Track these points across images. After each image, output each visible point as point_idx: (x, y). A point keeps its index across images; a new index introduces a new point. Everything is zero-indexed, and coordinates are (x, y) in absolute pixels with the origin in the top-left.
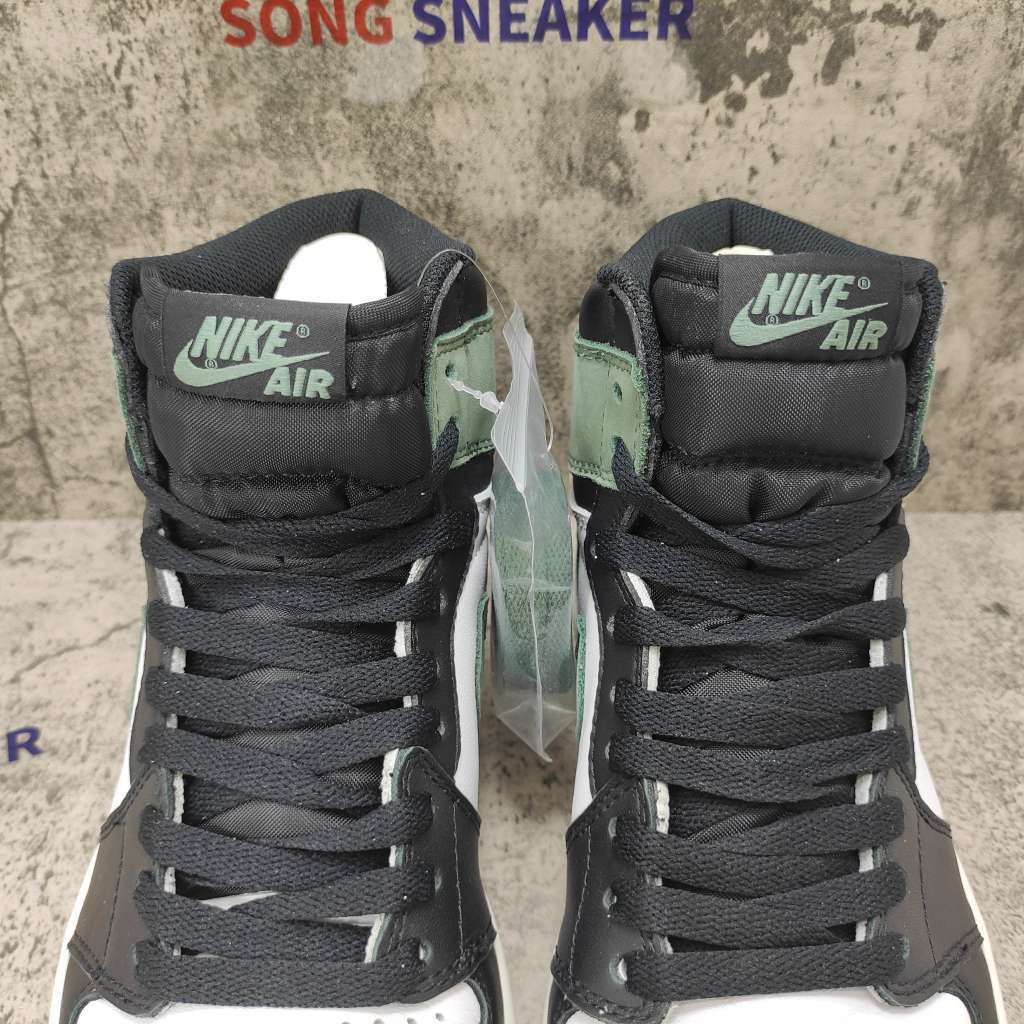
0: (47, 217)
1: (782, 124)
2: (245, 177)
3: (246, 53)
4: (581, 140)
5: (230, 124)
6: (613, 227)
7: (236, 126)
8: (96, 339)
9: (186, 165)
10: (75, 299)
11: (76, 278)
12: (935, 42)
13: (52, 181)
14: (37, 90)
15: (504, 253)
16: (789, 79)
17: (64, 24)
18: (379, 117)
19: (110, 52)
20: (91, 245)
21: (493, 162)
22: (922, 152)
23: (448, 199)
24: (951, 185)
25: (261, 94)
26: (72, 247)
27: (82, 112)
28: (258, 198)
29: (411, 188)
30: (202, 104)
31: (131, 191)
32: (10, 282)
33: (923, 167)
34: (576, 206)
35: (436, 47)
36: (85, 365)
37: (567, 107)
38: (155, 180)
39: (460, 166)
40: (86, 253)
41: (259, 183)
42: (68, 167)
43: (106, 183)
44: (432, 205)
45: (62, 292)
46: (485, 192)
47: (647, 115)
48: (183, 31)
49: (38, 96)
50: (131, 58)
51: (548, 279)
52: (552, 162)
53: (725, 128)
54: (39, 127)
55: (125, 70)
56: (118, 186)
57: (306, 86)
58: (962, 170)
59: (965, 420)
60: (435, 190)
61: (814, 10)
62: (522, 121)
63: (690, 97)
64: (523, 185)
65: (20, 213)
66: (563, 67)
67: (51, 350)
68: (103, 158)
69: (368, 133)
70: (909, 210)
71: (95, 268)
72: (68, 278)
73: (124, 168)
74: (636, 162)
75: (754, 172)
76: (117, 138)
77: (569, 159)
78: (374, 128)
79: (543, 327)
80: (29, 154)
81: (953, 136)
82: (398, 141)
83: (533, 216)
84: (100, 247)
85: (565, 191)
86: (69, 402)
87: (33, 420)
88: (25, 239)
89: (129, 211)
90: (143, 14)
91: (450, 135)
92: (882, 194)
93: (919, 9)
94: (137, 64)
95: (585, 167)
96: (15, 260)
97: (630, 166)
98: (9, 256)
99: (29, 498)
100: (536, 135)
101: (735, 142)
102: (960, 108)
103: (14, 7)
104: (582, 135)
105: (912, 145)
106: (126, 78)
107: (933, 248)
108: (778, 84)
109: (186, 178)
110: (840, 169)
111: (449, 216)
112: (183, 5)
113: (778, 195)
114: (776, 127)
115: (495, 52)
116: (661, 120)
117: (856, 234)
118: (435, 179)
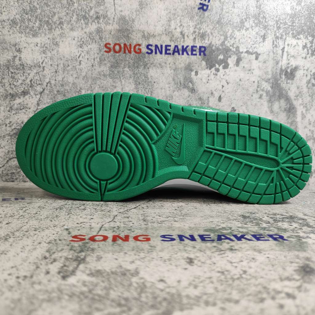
0: (53, 91)
2: (103, 83)
3: (108, 54)
5: (102, 70)
7: (104, 71)
9: (90, 79)
12: (259, 59)
13: (57, 82)
16: (228, 66)
17: (70, 46)
18: (137, 70)
19: (78, 53)
21: (162, 82)
22: (261, 83)
23: (151, 90)
24: (269, 91)
25: (111, 64)
27: (69, 66)
28: (106, 88)
29: (143, 87)
30: (97, 65)
31: (75, 85)
33: (262, 86)
34: (182, 93)
35: (151, 55)
37: (179, 70)
38: (82, 83)
39: (155, 82)
41: (107, 84)
42: (62, 78)
43: (70, 83)
44: (147, 92)
46: (160, 89)
47: (198, 72)
48: (95, 49)
49: (59, 61)
50: (83, 54)
52: (176, 82)
53: (215, 76)
54: (57, 69)
55: (81, 57)
56: (73, 84)
57: (121, 62)
58: (271, 87)
60: (148, 88)
61: (231, 51)
62: (169, 72)
63: (207, 68)
64: (169, 87)
66: (178, 61)
68: (71, 77)
70: (261, 97)
73: (75, 79)
74: (196, 83)
75: (223, 86)
76: (76, 71)
77: (180, 81)
78: (135, 72)
80: (53, 75)
81: (267, 79)
82: (141, 75)
83: (171, 95)
85: (179, 89)
88: (46, 96)
90: (87, 45)
91: (153, 74)
92: (254, 93)
93: (254, 51)
94: (84, 56)
95: (184, 84)
97: (194, 84)
98: (41, 100)
100: (172, 75)
101: (218, 79)
102: (267, 73)
103: (59, 42)
104: (183, 76)
105: (258, 81)
106: (81, 59)
107: (268, 107)
108: (226, 67)
109: (90, 83)
110: (243, 86)
111: (151, 94)
112: (97, 44)
113: (229, 92)
114: (227, 76)
115: (164, 57)
116: (200, 73)
117: (249, 103)
118: (149, 85)
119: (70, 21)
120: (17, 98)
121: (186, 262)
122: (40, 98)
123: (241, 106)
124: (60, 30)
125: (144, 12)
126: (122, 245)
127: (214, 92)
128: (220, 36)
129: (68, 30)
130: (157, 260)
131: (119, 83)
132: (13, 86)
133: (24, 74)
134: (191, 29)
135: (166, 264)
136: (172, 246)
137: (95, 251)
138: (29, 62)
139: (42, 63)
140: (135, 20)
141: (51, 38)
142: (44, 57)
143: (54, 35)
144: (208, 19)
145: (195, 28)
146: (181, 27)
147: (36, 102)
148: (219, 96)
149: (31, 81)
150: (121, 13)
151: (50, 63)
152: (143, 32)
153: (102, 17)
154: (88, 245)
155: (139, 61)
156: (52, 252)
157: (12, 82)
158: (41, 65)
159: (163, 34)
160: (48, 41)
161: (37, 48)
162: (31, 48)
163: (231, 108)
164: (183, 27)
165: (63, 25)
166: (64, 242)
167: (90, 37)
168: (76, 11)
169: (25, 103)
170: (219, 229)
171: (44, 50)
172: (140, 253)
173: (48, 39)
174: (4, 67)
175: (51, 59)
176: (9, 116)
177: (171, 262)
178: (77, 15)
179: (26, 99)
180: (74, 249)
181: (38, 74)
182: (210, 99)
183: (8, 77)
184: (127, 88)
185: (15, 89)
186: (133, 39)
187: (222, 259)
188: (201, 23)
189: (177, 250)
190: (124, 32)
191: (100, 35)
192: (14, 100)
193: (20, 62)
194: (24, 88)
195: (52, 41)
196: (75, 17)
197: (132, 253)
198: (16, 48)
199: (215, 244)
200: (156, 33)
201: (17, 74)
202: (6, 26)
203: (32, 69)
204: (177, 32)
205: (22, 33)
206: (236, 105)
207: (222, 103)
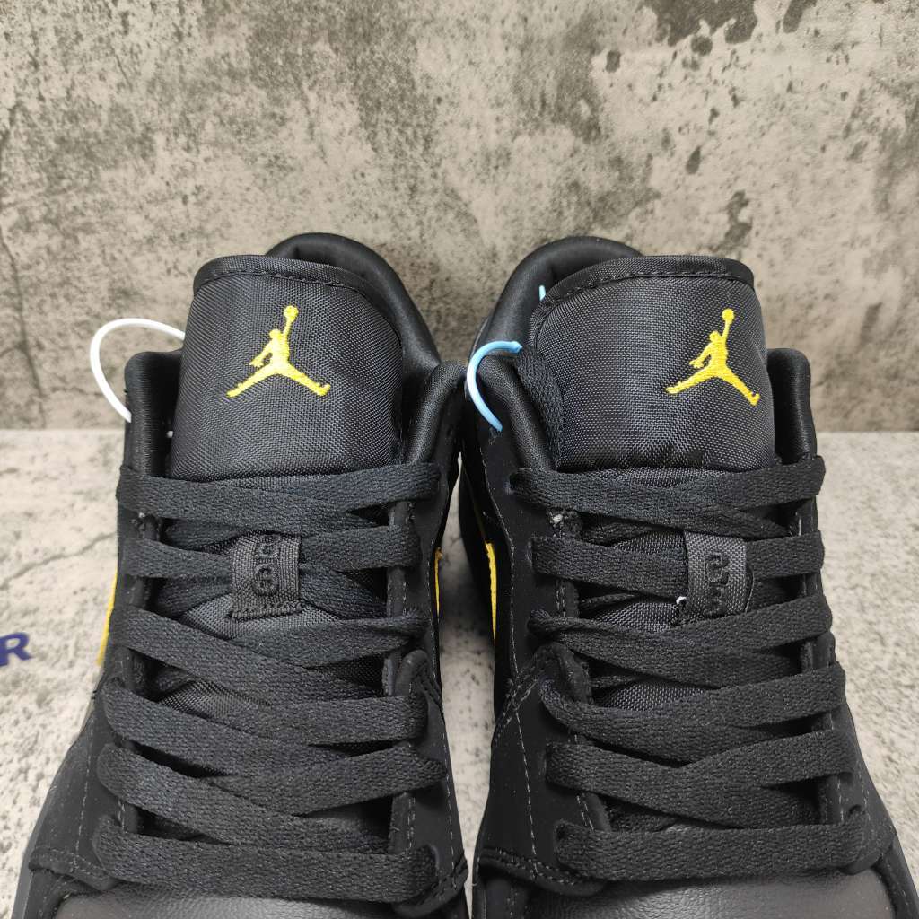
0: (42, 138)
1: (744, 68)
2: (234, 105)
4: (555, 78)
5: (221, 52)
6: (580, 162)
7: (228, 55)
8: (86, 257)
9: (178, 91)
10: (67, 218)
11: (68, 197)
13: (48, 104)
14: (37, 13)
15: (477, 184)
16: (753, 25)
18: (365, 50)
20: (84, 167)
21: (471, 97)
22: (871, 100)
23: (427, 131)
24: (895, 131)
25: (253, 24)
26: (65, 168)
27: (79, 37)
28: (246, 125)
29: (392, 120)
30: (195, 32)
31: (123, 116)
32: (5, 201)
33: (871, 113)
34: (547, 141)
36: (75, 282)
37: (542, 46)
38: (147, 105)
39: (439, 100)
40: (79, 174)
41: (248, 111)
42: (64, 90)
43: (100, 107)
44: (411, 137)
45: (55, 211)
46: (462, 125)
47: (619, 56)
51: (517, 211)
52: (526, 99)
53: (690, 71)
54: (37, 51)
56: (112, 110)
57: (296, 17)
58: (907, 117)
59: (892, 352)
60: (415, 123)
62: (500, 58)
63: (659, 39)
64: (498, 119)
65: (17, 133)
66: (541, 7)
67: (42, 267)
68: (98, 82)
69: (353, 64)
70: (855, 155)
71: (87, 189)
72: (61, 198)
73: (117, 93)
74: (605, 101)
75: (714, 113)
76: (112, 63)
77: (543, 95)
78: (359, 60)
79: (509, 256)
80: (27, 76)
81: (901, 85)
82: (381, 71)
83: (505, 149)
84: (92, 168)
85: (537, 127)
86: (59, 317)
87: (24, 333)
88: (21, 160)
89: (121, 135)
91: (431, 68)
92: (832, 138)
95: (557, 102)
96: (10, 179)
97: (600, 104)
99: (17, 406)
100: (512, 74)
101: (699, 84)
102: (909, 59)
104: (556, 73)
105: (862, 92)
106: (123, 5)
107: (874, 191)
108: (740, 33)
109: (178, 104)
110: (793, 113)
111: (426, 148)
113: (737, 136)
114: (738, 71)
116: (629, 62)
117: (805, 175)
118: (415, 111)
123: (773, 186)
127: (676, 138)
131: (296, 104)
148: (693, 150)
163: (729, 196)
182: (657, 163)
184: (328, 127)
206: (754, 184)
207: (700, 175)
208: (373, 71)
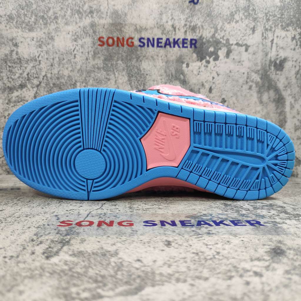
0: (49, 84)
2: (98, 76)
3: (102, 48)
5: (96, 63)
7: (98, 64)
9: (85, 72)
12: (248, 50)
13: (53, 75)
16: (219, 57)
17: (64, 40)
18: (130, 63)
19: (73, 47)
21: (154, 74)
22: (250, 75)
23: (144, 82)
24: (258, 82)
25: (104, 57)
27: (64, 59)
28: (100, 80)
29: (135, 79)
30: (91, 59)
31: (71, 78)
33: (251, 78)
35: (143, 48)
37: (171, 62)
38: (77, 76)
39: (147, 75)
41: (101, 77)
42: (58, 72)
43: (65, 76)
44: (140, 84)
46: (152, 80)
47: (189, 64)
48: (89, 43)
50: (77, 48)
52: (168, 74)
53: (206, 68)
54: (53, 63)
55: (76, 50)
56: (68, 77)
57: (114, 56)
58: (260, 78)
60: (141, 80)
61: (222, 43)
62: (161, 65)
63: (198, 60)
64: (161, 79)
66: (170, 53)
68: (66, 70)
69: (127, 66)
70: (250, 88)
73: (70, 72)
74: (187, 74)
75: (213, 78)
76: (70, 65)
77: (172, 73)
78: (128, 65)
80: (49, 68)
81: (257, 71)
82: (133, 68)
85: (171, 81)
88: (43, 89)
89: (69, 83)
90: (82, 39)
91: (145, 67)
92: (243, 84)
94: (78, 49)
95: (175, 76)
97: (185, 76)
100: (164, 67)
101: (209, 71)
102: (257, 65)
103: (54, 36)
104: (175, 68)
105: (248, 73)
106: (75, 52)
107: (257, 98)
108: (216, 59)
109: (84, 75)
110: (233, 78)
111: (144, 86)
112: (91, 38)
113: (220, 84)
114: (217, 68)
115: (156, 50)
116: (192, 66)
117: (239, 94)
118: (141, 77)
119: (65, 15)
120: (15, 91)
121: (164, 244)
122: (37, 91)
123: (232, 97)
124: (55, 24)
125: (136, 6)
126: (106, 230)
127: (205, 84)
128: (210, 29)
129: (63, 25)
130: (137, 243)
131: (113, 75)
132: (11, 80)
133: (21, 68)
134: (182, 22)
135: (145, 246)
136: (153, 230)
137: (80, 235)
138: (26, 56)
139: (38, 57)
140: (128, 14)
141: (47, 33)
142: (40, 51)
143: (49, 29)
144: (199, 12)
145: (186, 21)
146: (173, 21)
147: (33, 95)
148: (210, 87)
149: (28, 74)
150: (114, 7)
151: (46, 57)
152: (135, 26)
153: (96, 11)
154: (74, 230)
155: (131, 54)
156: (39, 235)
157: (10, 75)
158: (37, 59)
159: (155, 27)
160: (44, 36)
161: (33, 42)
162: (28, 42)
163: (221, 99)
164: (175, 20)
165: (58, 20)
166: (52, 227)
167: (84, 31)
168: (71, 6)
169: (23, 96)
170: (201, 215)
171: (40, 45)
172: (122, 236)
173: (44, 33)
174: (2, 61)
175: (47, 52)
176: (7, 108)
177: (149, 244)
178: (72, 10)
179: (24, 92)
180: (61, 232)
181: (34, 68)
182: (201, 90)
183: (6, 71)
184: (120, 81)
185: (12, 82)
186: (126, 33)
187: (199, 242)
188: (192, 16)
189: (157, 234)
190: (116, 26)
191: (94, 29)
192: (12, 93)
193: (17, 56)
194: (22, 82)
195: (47, 35)
196: (69, 12)
197: (114, 237)
198: (13, 43)
199: (194, 229)
200: (148, 27)
201: (14, 68)
202: (3, 21)
203: (29, 63)
204: (169, 25)
205: (19, 27)
206: (226, 96)
207: (212, 94)
208: (131, 68)
